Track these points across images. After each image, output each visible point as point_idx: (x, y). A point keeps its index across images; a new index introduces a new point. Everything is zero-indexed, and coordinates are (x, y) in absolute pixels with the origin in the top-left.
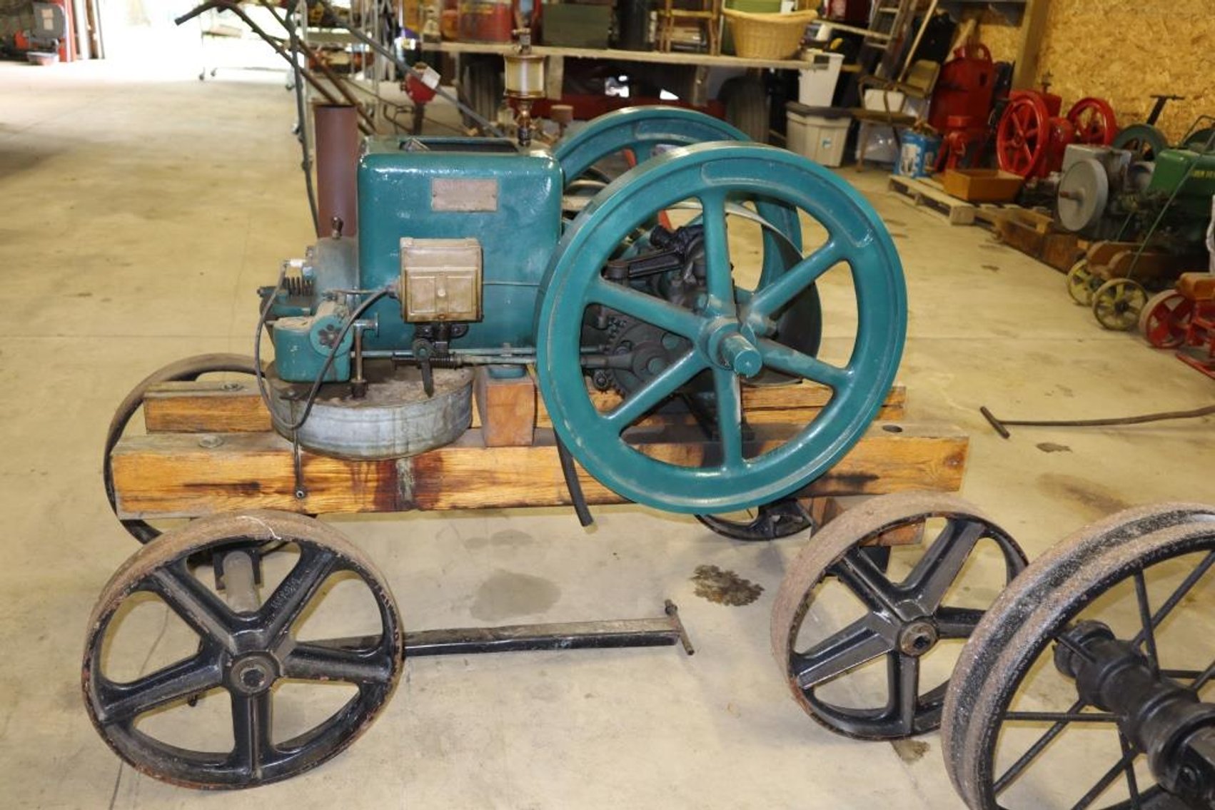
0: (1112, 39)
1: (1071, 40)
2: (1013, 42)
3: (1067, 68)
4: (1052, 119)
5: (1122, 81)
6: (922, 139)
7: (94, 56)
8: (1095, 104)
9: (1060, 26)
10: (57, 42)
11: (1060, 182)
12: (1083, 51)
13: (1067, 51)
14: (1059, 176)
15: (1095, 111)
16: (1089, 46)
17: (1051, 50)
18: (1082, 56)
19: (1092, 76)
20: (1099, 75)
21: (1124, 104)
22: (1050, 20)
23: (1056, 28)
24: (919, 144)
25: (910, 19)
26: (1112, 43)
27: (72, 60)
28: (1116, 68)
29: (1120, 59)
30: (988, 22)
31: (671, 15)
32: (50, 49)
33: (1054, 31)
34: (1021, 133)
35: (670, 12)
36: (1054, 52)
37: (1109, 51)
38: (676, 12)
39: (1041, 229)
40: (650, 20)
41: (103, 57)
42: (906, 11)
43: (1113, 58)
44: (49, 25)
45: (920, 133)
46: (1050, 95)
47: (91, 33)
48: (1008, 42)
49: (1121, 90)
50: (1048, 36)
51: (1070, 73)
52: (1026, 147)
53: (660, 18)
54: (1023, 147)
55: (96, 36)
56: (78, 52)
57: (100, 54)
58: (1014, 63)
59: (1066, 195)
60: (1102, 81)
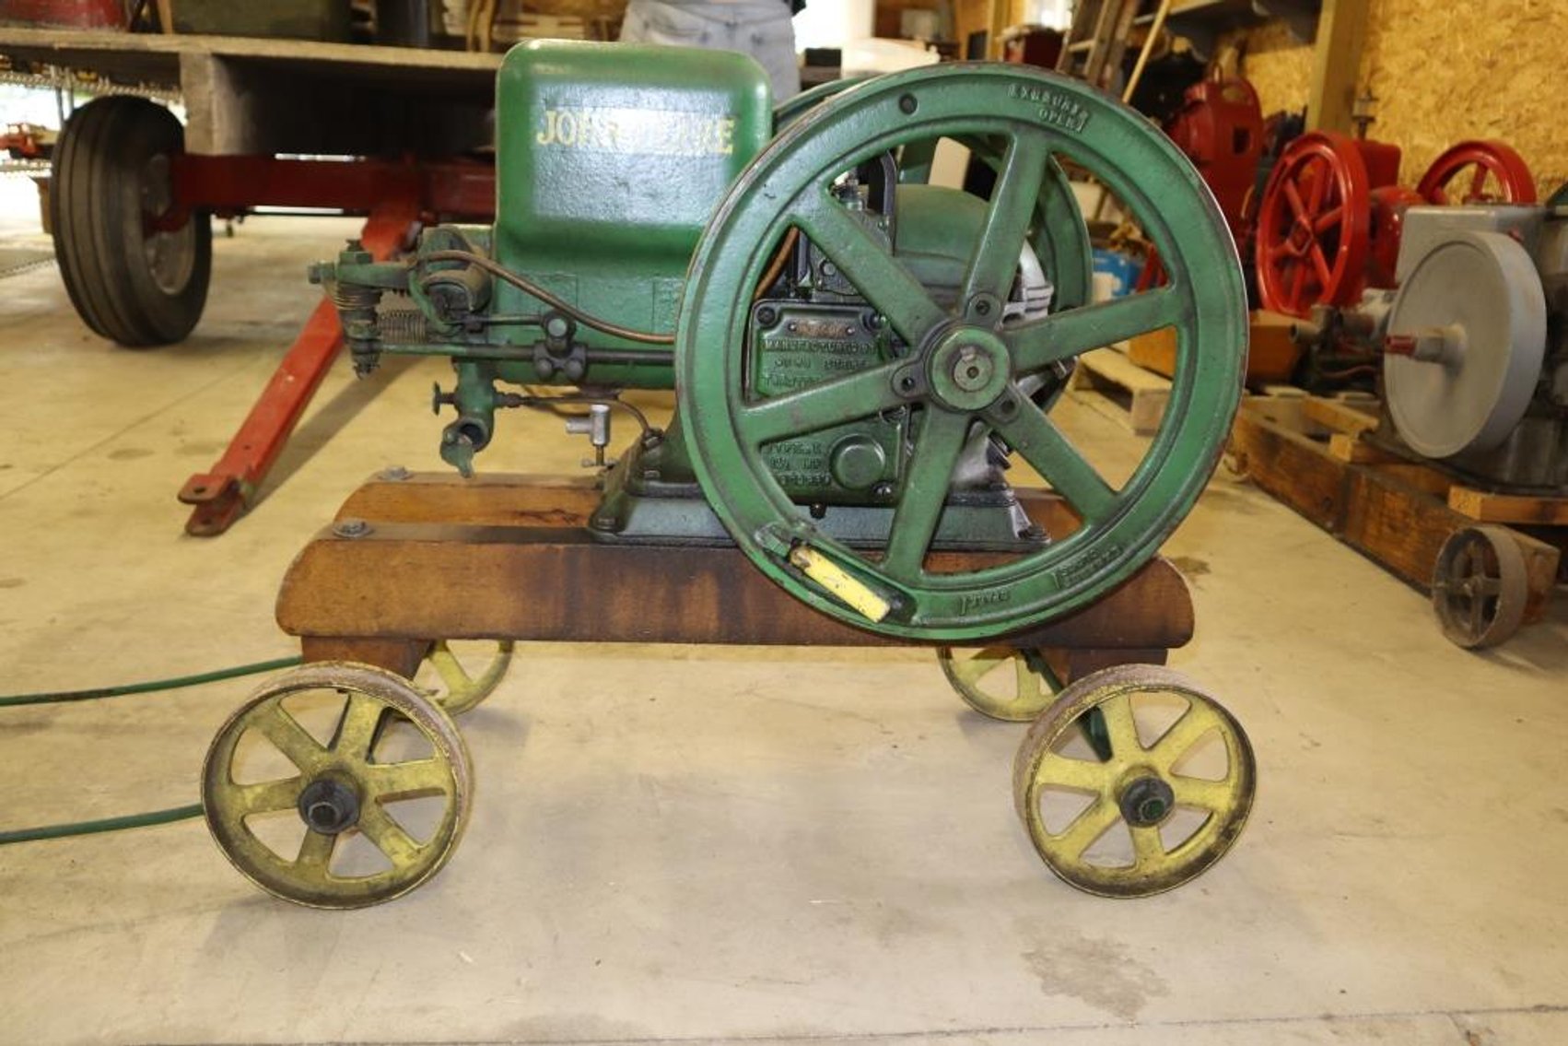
0: (1513, 22)
1: (1419, 45)
2: (1305, 77)
3: (1414, 105)
4: (1380, 192)
5: (1544, 109)
6: (1122, 263)
8: (1480, 154)
9: (1395, 23)
11: (1389, 314)
12: (1447, 62)
13: (1414, 69)
14: (1389, 300)
15: (1483, 168)
16: (1461, 49)
17: (1377, 76)
18: (1447, 74)
19: (1469, 110)
20: (1485, 105)
21: (1550, 158)
22: (1374, 17)
23: (1390, 29)
24: (1116, 271)
25: (1118, 57)
26: (1514, 30)
28: (1526, 82)
29: (1536, 59)
30: (1260, 50)
33: (1385, 35)
34: (1304, 220)
36: (1387, 78)
37: (1509, 48)
39: (1341, 449)
42: (1109, 42)
43: (1519, 61)
45: (1119, 252)
46: (1374, 144)
48: (1297, 77)
49: (1541, 128)
50: (1373, 48)
51: (1419, 115)
52: (1318, 251)
54: (1309, 253)
58: (1305, 110)
59: (1406, 348)
60: (1493, 117)
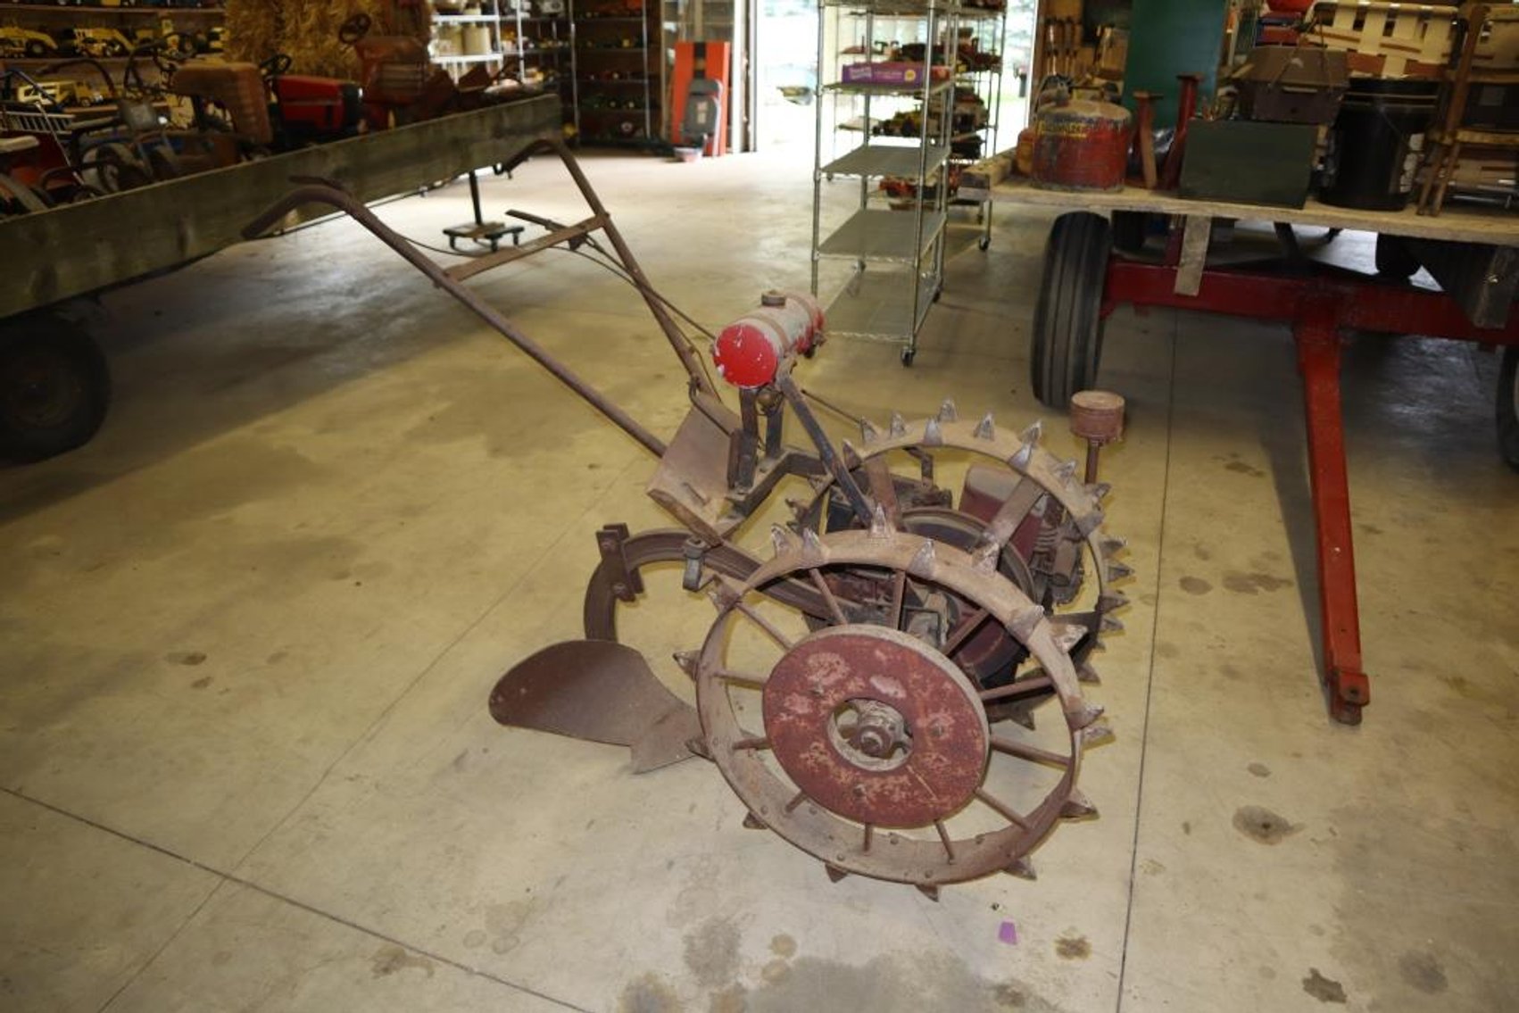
7: (746, 149)
10: (706, 137)
27: (719, 155)
31: (1455, 141)
32: (696, 143)
35: (1454, 135)
38: (1463, 136)
40: (1408, 151)
41: (755, 150)
44: (702, 119)
47: (746, 124)
53: (1427, 145)
55: (751, 128)
56: (729, 144)
57: (751, 147)
